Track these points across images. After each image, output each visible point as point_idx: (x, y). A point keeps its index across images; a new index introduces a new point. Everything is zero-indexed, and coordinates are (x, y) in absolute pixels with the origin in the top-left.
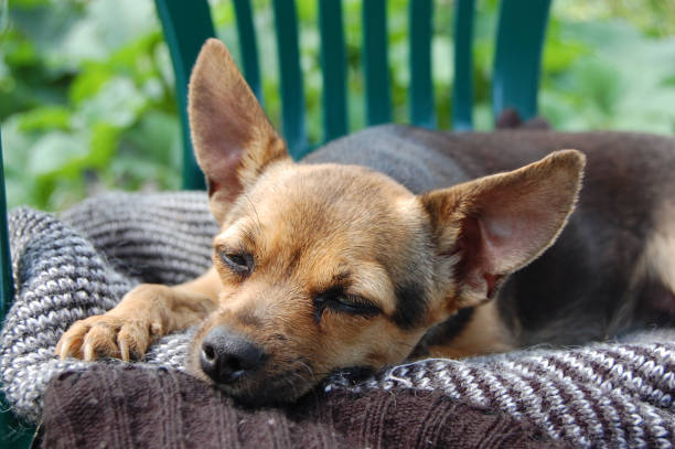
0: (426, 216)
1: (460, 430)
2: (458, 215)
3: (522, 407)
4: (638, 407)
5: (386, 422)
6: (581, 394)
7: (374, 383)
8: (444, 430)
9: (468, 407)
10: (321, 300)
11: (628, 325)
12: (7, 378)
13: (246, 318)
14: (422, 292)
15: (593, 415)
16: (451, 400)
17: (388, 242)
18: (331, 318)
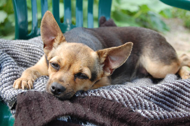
0: (98, 56)
1: (107, 105)
2: (105, 56)
3: (119, 100)
4: (143, 100)
5: (91, 103)
6: (132, 97)
7: (86, 94)
8: (103, 105)
9: (108, 100)
10: (76, 76)
11: (135, 77)
12: (2, 93)
13: (61, 80)
14: (96, 73)
15: (134, 102)
16: (104, 98)
17: (90, 63)
18: (78, 80)
